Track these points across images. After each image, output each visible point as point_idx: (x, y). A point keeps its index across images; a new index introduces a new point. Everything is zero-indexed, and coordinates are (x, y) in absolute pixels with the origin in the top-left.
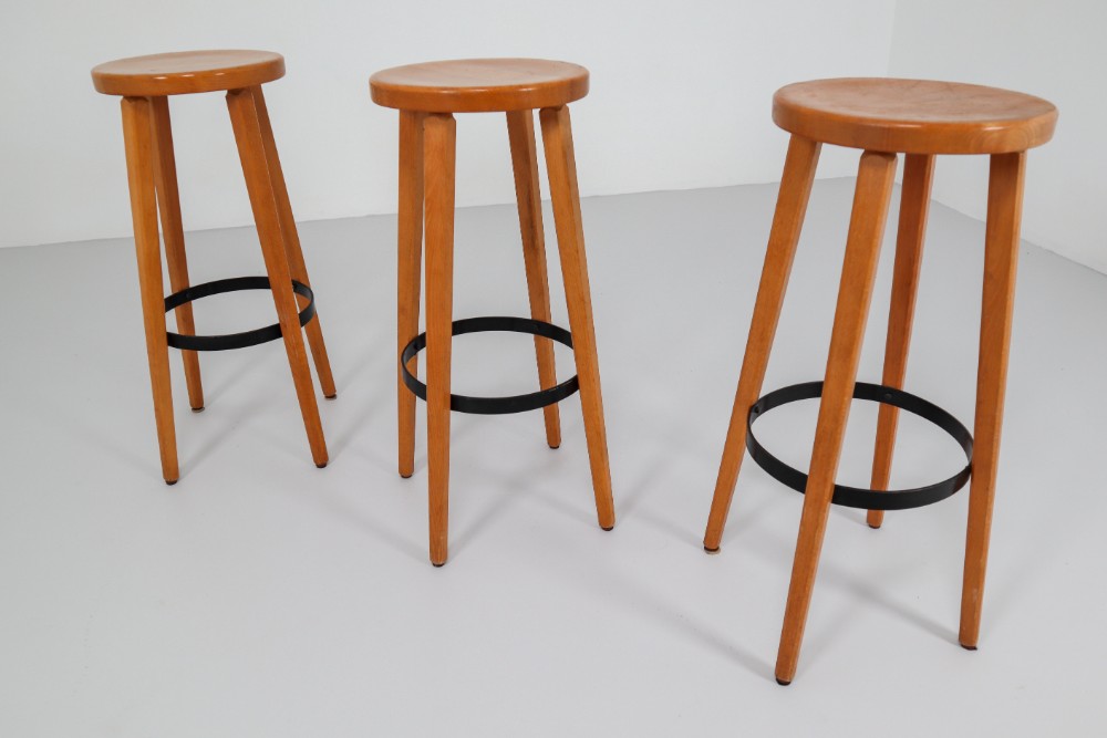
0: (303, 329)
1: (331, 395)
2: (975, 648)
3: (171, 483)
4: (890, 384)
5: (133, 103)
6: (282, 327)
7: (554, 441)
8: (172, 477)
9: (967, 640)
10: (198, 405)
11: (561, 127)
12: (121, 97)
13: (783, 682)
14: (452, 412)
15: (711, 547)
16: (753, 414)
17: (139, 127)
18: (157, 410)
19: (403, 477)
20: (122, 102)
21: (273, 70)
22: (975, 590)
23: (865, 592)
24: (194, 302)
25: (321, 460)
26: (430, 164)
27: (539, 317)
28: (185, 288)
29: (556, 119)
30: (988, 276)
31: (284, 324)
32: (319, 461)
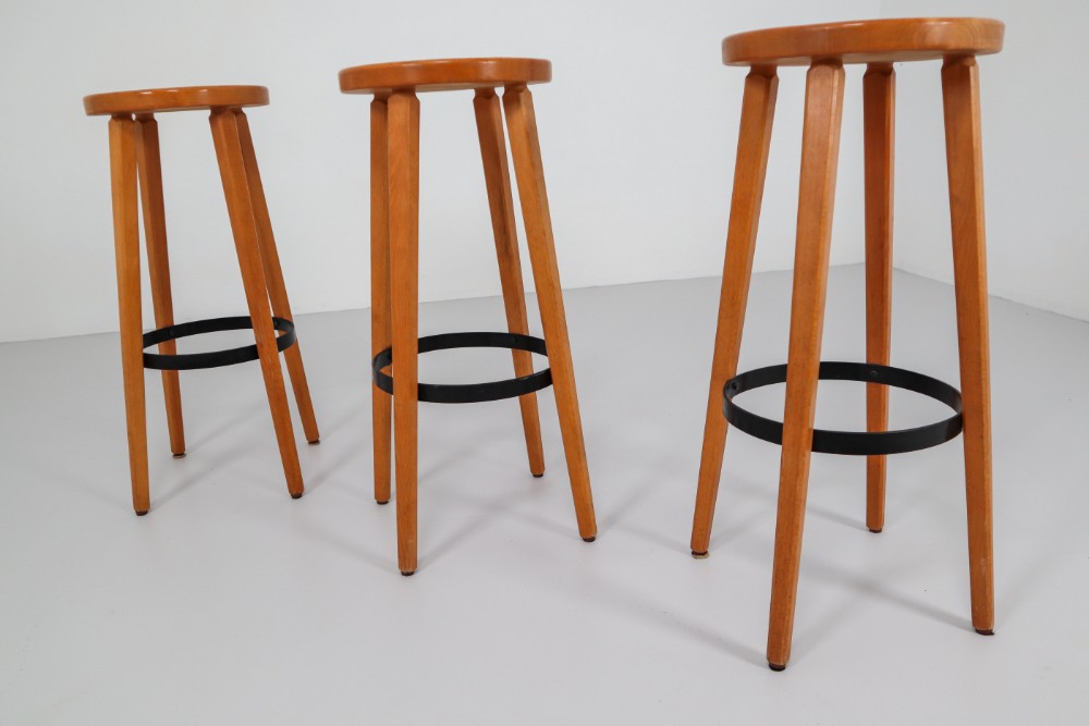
0: (281, 355)
1: (314, 440)
2: (990, 633)
3: (141, 513)
4: (875, 362)
5: (120, 123)
6: (258, 347)
7: (537, 470)
8: (142, 509)
9: (982, 623)
10: (179, 451)
11: (523, 108)
12: (109, 117)
13: (777, 667)
14: (420, 403)
15: (699, 550)
16: (731, 391)
17: (124, 145)
18: (129, 434)
19: (379, 503)
20: (110, 123)
21: (257, 96)
22: (983, 560)
23: (867, 587)
24: (177, 340)
25: (297, 491)
26: (394, 140)
27: (516, 331)
28: (169, 325)
29: (518, 100)
30: (954, 200)
31: (261, 346)
32: (294, 492)
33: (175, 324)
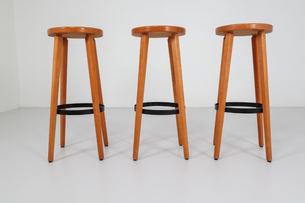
3: (50, 162)
7: (181, 143)
10: (63, 145)
11: (175, 39)
18: (50, 135)
20: (55, 40)
28: (65, 104)
31: (95, 110)
32: (101, 158)
33: (66, 104)
